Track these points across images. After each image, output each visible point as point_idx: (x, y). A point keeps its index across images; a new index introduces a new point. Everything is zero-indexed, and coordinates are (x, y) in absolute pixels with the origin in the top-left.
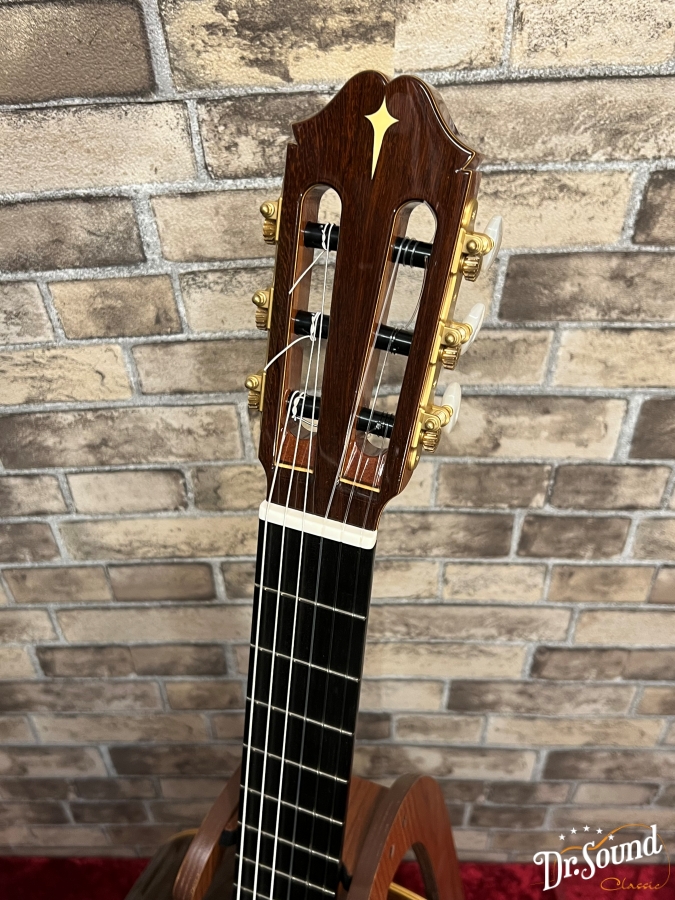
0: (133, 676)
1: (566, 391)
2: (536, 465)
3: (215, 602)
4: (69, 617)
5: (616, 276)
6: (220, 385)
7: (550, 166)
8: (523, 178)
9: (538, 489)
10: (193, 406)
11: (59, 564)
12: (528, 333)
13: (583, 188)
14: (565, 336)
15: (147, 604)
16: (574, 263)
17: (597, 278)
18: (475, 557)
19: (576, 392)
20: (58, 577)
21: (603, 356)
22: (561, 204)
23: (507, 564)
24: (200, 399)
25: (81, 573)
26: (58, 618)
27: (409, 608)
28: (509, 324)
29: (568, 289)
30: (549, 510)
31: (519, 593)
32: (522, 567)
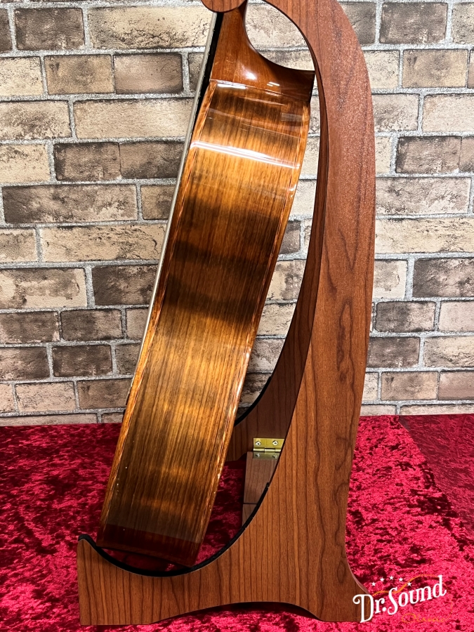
0: (119, 179)
3: (182, 95)
4: (81, 109)
11: (82, 52)
15: (136, 97)
20: (81, 66)
23: (374, 51)
25: (96, 61)
26: (74, 111)
31: (384, 79)
32: (383, 54)
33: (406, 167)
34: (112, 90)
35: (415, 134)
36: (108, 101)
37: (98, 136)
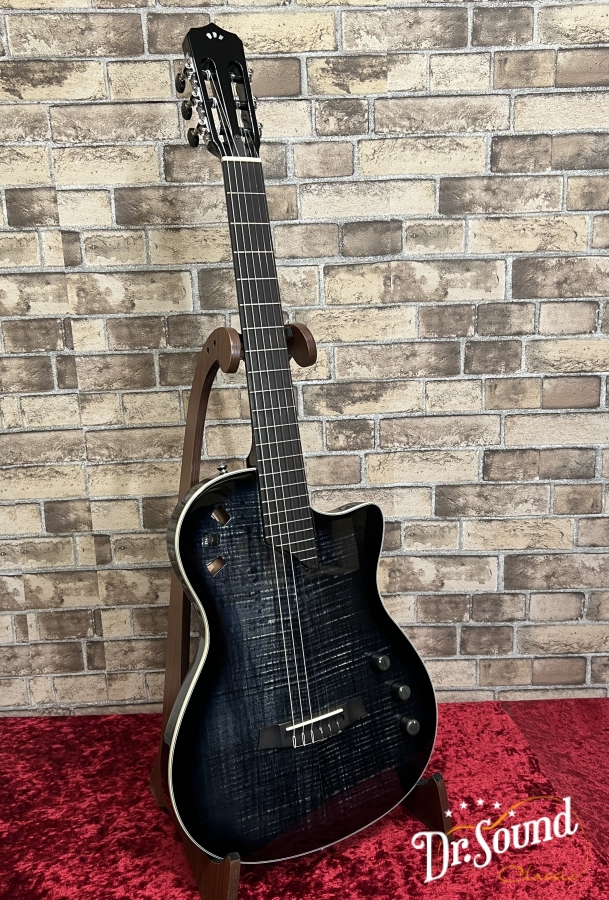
1: (474, 257)
2: (467, 305)
5: (487, 189)
6: (312, 253)
7: (451, 134)
8: (441, 140)
9: (470, 323)
10: (297, 266)
12: (453, 221)
13: (466, 145)
14: (470, 222)
16: (468, 182)
17: (478, 191)
18: (441, 376)
19: (480, 257)
21: (489, 235)
22: (458, 152)
23: (459, 381)
24: (301, 262)
27: (407, 420)
28: (444, 216)
29: (467, 197)
30: (477, 337)
31: (469, 404)
32: (468, 382)
33: (492, 475)
34: (238, 415)
35: (499, 447)
36: (235, 425)
37: (226, 453)
